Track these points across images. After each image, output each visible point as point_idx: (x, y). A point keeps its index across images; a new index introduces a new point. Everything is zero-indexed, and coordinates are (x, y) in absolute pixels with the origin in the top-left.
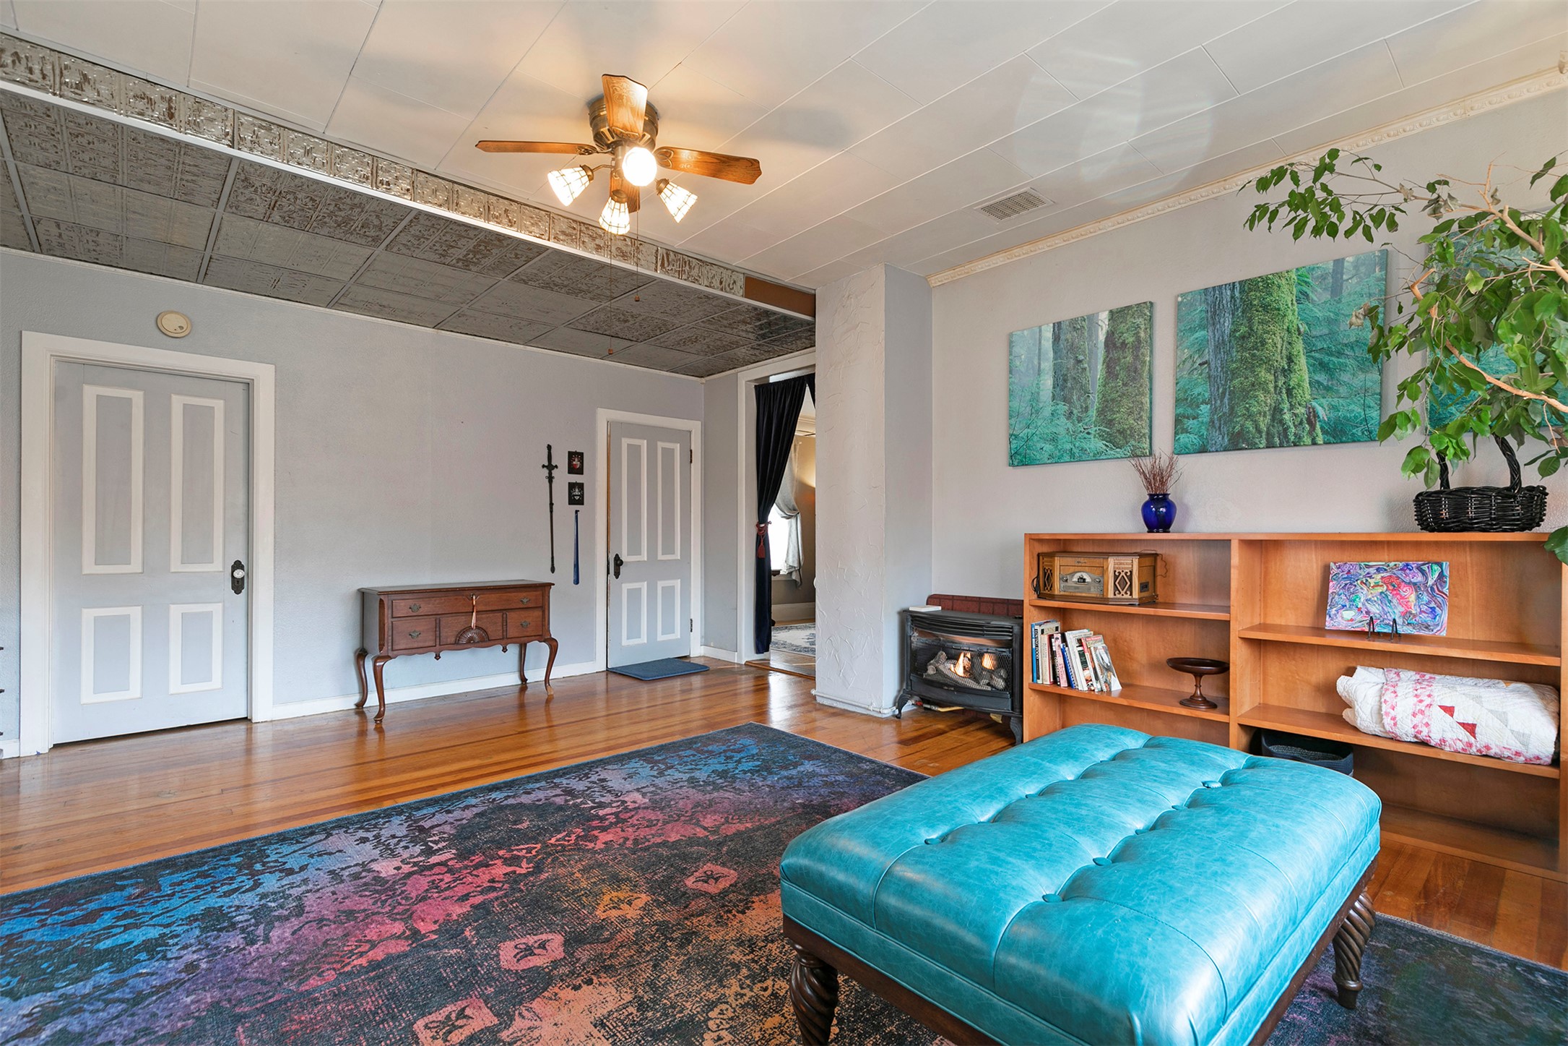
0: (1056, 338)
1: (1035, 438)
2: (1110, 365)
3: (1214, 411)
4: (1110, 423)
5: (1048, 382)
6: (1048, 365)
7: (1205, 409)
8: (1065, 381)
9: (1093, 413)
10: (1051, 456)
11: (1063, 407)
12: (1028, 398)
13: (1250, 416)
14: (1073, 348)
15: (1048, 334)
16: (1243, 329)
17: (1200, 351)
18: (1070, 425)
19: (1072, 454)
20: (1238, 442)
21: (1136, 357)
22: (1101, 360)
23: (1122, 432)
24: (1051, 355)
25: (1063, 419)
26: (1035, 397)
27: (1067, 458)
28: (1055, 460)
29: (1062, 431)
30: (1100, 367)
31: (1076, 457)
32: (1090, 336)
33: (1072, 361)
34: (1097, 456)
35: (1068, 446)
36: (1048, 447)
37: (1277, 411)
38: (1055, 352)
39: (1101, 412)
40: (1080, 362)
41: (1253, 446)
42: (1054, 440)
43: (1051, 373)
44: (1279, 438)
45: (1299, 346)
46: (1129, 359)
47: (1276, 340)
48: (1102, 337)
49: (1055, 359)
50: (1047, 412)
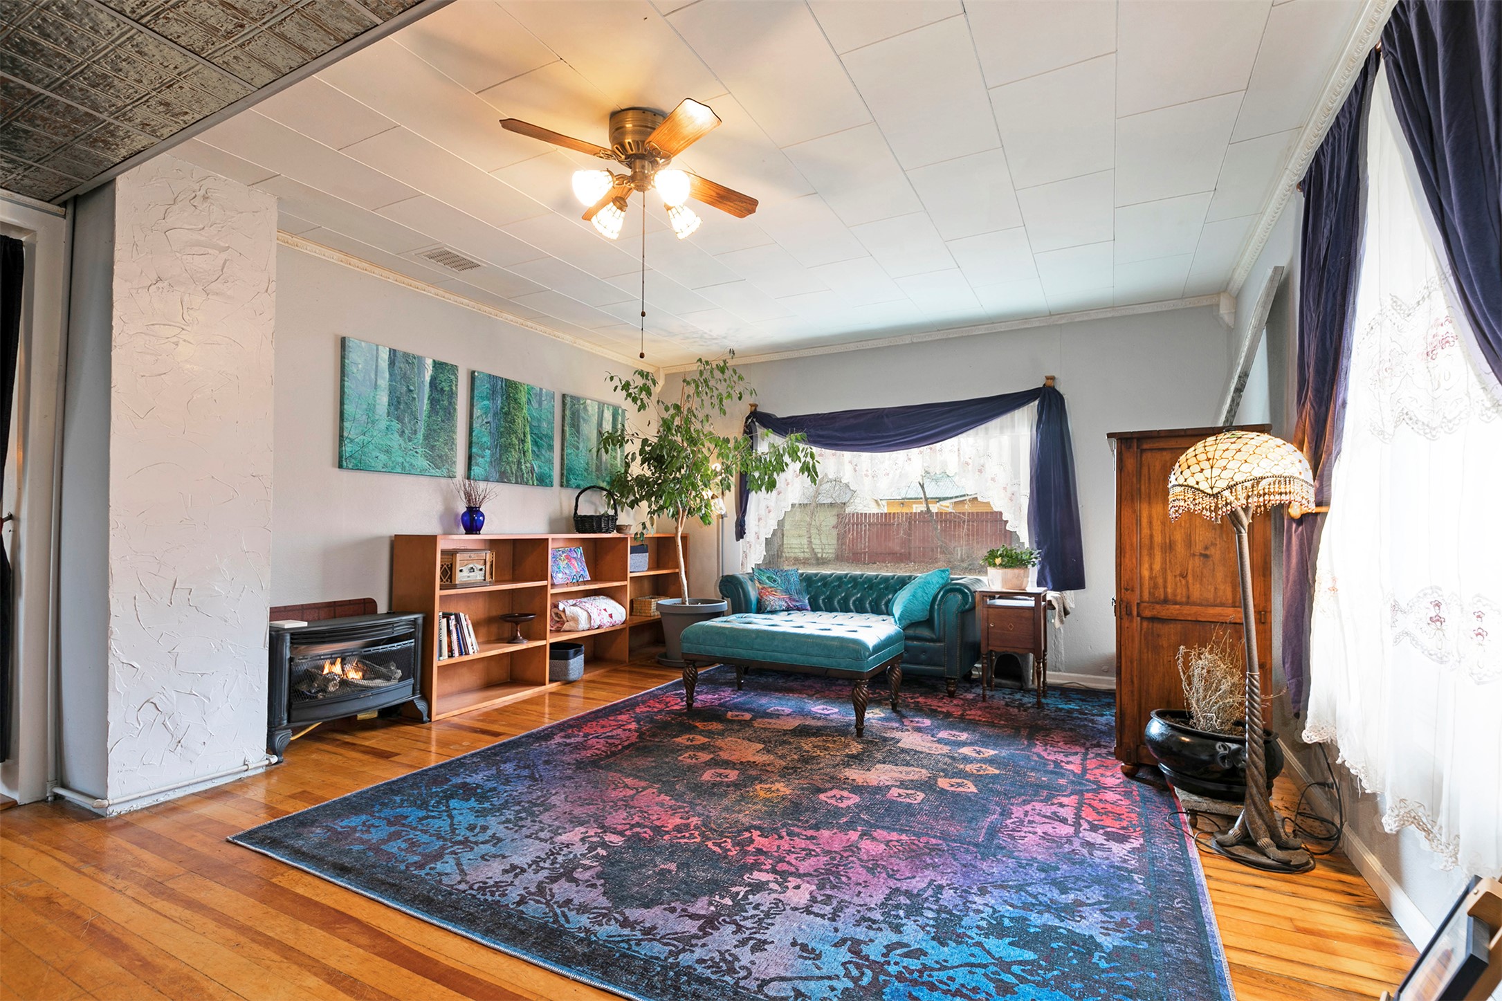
0: (392, 363)
1: (371, 447)
2: (433, 402)
3: (492, 455)
4: (432, 448)
5: (383, 399)
6: (384, 382)
7: (488, 452)
8: (399, 403)
9: (420, 436)
10: (385, 466)
11: (396, 425)
12: (365, 407)
13: (508, 463)
14: (405, 377)
15: (384, 355)
16: (506, 409)
17: (486, 413)
18: (401, 442)
19: (403, 468)
20: (503, 478)
21: (450, 403)
22: (426, 396)
23: (440, 457)
24: (387, 375)
25: (396, 436)
26: (371, 408)
27: (399, 470)
28: (388, 470)
29: (395, 445)
30: (426, 401)
31: (407, 470)
32: (419, 373)
33: (405, 388)
34: (422, 473)
35: (401, 460)
36: (383, 457)
37: (519, 463)
38: (391, 375)
39: (426, 438)
40: (411, 391)
41: (509, 482)
42: (388, 451)
43: (387, 392)
44: (520, 480)
45: (528, 429)
46: (446, 403)
47: (519, 421)
48: (428, 379)
49: (391, 380)
50: (383, 424)
